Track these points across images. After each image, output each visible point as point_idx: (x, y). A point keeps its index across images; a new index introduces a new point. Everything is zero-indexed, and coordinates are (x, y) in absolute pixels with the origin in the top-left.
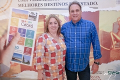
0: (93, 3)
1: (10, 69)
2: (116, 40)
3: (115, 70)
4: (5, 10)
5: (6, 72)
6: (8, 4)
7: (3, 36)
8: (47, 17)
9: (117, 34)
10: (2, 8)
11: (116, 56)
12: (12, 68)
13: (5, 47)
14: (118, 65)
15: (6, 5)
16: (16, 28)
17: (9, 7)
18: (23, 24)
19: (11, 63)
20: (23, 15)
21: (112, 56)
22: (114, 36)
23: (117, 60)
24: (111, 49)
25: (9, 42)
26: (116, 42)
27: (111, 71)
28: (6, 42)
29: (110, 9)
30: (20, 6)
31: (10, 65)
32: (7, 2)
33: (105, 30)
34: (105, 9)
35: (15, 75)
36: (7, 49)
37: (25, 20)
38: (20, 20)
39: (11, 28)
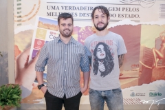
0: (135, 16)
1: (32, 93)
2: (158, 57)
3: (157, 91)
4: (29, 19)
5: (26, 96)
6: (34, 12)
7: (25, 51)
8: (81, 30)
9: (160, 50)
10: (26, 16)
11: (158, 76)
12: (34, 91)
13: (27, 65)
14: (160, 86)
15: (31, 13)
16: (43, 42)
17: (34, 15)
18: (51, 37)
19: (33, 85)
20: (52, 26)
21: (154, 75)
22: (156, 53)
23: (159, 79)
24: (153, 67)
25: (33, 58)
26: (158, 59)
27: (152, 92)
28: (28, 59)
29: (152, 23)
30: (49, 14)
31: (32, 87)
32: (33, 9)
33: (147, 46)
34: (148, 23)
35: (38, 100)
36: (29, 67)
37: (54, 32)
38: (48, 31)
39: (36, 41)
